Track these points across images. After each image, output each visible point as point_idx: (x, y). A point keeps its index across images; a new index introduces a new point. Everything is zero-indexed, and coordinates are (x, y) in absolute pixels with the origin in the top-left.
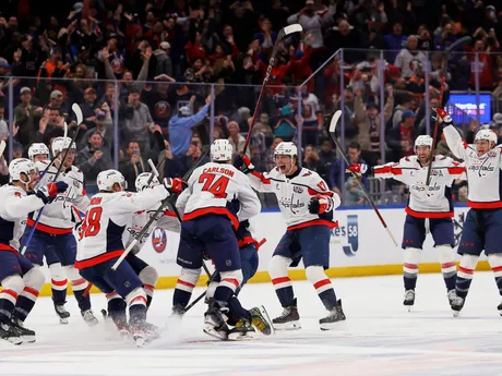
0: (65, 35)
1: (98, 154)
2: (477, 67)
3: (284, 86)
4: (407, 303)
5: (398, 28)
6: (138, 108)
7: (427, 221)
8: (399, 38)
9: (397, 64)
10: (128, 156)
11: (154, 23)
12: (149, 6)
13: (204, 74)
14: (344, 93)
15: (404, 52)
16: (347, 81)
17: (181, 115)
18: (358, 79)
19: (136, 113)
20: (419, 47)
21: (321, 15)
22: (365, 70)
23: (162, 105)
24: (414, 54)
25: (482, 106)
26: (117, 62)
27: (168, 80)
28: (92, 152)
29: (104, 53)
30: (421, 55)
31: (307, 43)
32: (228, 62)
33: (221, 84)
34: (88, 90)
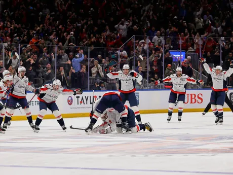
0: (39, 30)
1: (50, 71)
2: (181, 42)
3: (112, 48)
4: (168, 120)
5: (153, 28)
6: (64, 55)
7: (178, 94)
8: (154, 32)
9: (153, 41)
10: (60, 72)
11: (70, 26)
12: (68, 20)
13: (86, 44)
14: (135, 51)
15: (155, 37)
16: (136, 47)
17: (76, 58)
18: (140, 46)
19: (63, 57)
20: (161, 35)
21: (127, 25)
22: (143, 43)
23: (71, 54)
24: (159, 38)
25: (182, 56)
26: (55, 40)
27: (73, 46)
28: (47, 70)
29: (52, 37)
30: (161, 38)
31: (120, 33)
32: (93, 39)
33: (93, 47)
34: (45, 49)
